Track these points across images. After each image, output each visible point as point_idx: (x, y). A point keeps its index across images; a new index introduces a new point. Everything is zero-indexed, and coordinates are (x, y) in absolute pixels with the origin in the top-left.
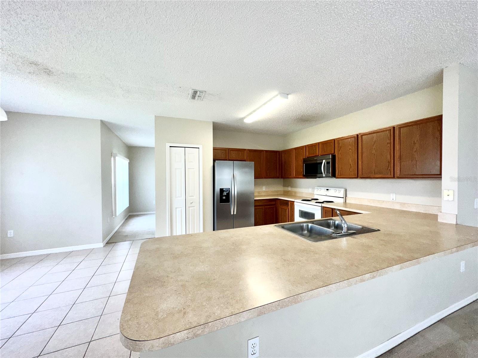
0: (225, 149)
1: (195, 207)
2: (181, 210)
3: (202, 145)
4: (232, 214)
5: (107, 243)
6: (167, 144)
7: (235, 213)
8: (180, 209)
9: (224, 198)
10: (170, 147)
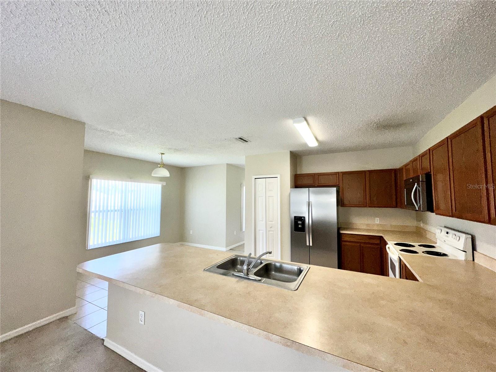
0: (312, 175)
1: (274, 232)
2: (263, 233)
3: (279, 175)
4: (307, 245)
5: (230, 249)
6: (253, 176)
7: (311, 245)
8: (262, 231)
9: (300, 226)
10: (255, 179)
